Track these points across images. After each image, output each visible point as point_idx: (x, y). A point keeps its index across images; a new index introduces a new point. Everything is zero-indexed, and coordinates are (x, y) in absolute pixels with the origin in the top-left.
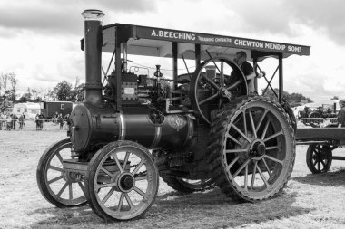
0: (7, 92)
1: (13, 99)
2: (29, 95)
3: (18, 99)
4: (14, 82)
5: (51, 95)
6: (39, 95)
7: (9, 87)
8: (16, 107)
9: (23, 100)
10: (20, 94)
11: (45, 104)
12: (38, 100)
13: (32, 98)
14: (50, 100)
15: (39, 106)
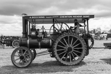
0: (99, 32)
1: (100, 33)
2: (104, 32)
3: (101, 33)
4: (100, 29)
5: (109, 32)
6: (106, 32)
7: (99, 31)
8: (101, 35)
9: (102, 33)
10: (101, 32)
11: (108, 34)
12: (106, 33)
13: (104, 33)
14: (109, 33)
15: (106, 35)
